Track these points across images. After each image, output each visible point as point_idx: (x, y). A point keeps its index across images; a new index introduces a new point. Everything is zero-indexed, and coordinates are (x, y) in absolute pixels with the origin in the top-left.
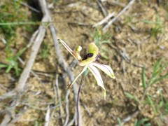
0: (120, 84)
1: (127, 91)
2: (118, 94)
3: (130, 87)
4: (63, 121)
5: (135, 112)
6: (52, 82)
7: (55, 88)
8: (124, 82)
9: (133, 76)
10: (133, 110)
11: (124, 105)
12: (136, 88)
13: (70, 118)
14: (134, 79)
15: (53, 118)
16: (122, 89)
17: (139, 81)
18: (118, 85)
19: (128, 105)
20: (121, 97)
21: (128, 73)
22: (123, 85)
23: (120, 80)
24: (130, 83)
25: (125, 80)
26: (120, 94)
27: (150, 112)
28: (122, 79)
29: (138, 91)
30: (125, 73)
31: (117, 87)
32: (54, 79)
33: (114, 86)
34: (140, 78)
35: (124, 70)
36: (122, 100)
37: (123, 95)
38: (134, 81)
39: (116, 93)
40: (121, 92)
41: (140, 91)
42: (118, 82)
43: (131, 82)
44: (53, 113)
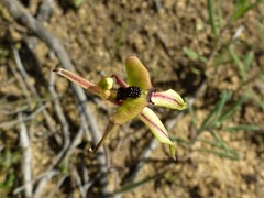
0: (155, 36)
1: (175, 48)
2: (157, 58)
3: (177, 38)
4: (59, 139)
5: (199, 86)
6: (7, 64)
7: (18, 76)
8: (163, 30)
9: (180, 14)
10: (196, 83)
11: (175, 78)
12: (190, 37)
13: (70, 130)
14: (182, 19)
15: (34, 139)
16: (163, 45)
17: (194, 21)
18: (153, 40)
19: (183, 76)
20: (165, 63)
21: (167, 10)
22: (163, 37)
23: (155, 28)
24: (175, 29)
25: (165, 26)
26: (161, 58)
27: (228, 80)
28: (158, 25)
29: (195, 42)
30: (162, 11)
31: (152, 43)
32: (10, 57)
33: (145, 43)
34: (194, 16)
35: (158, 5)
36: (169, 69)
37: (167, 58)
38: (183, 25)
39: (152, 57)
40: (162, 53)
41: (200, 43)
42: (150, 34)
43: (179, 26)
44: (33, 130)
